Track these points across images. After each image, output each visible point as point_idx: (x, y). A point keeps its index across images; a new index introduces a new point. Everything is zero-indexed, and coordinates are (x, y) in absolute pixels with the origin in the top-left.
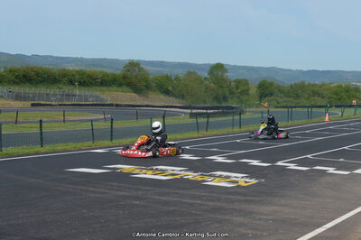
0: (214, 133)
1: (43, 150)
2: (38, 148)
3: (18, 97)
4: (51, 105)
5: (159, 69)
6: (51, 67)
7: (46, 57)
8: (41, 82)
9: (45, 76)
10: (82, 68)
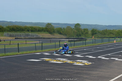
0: (77, 47)
1: (19, 53)
2: (17, 53)
3: (10, 36)
4: (22, 38)
5: (58, 26)
6: (21, 25)
7: (20, 22)
8: (18, 31)
9: (20, 29)
10: (32, 26)
